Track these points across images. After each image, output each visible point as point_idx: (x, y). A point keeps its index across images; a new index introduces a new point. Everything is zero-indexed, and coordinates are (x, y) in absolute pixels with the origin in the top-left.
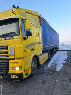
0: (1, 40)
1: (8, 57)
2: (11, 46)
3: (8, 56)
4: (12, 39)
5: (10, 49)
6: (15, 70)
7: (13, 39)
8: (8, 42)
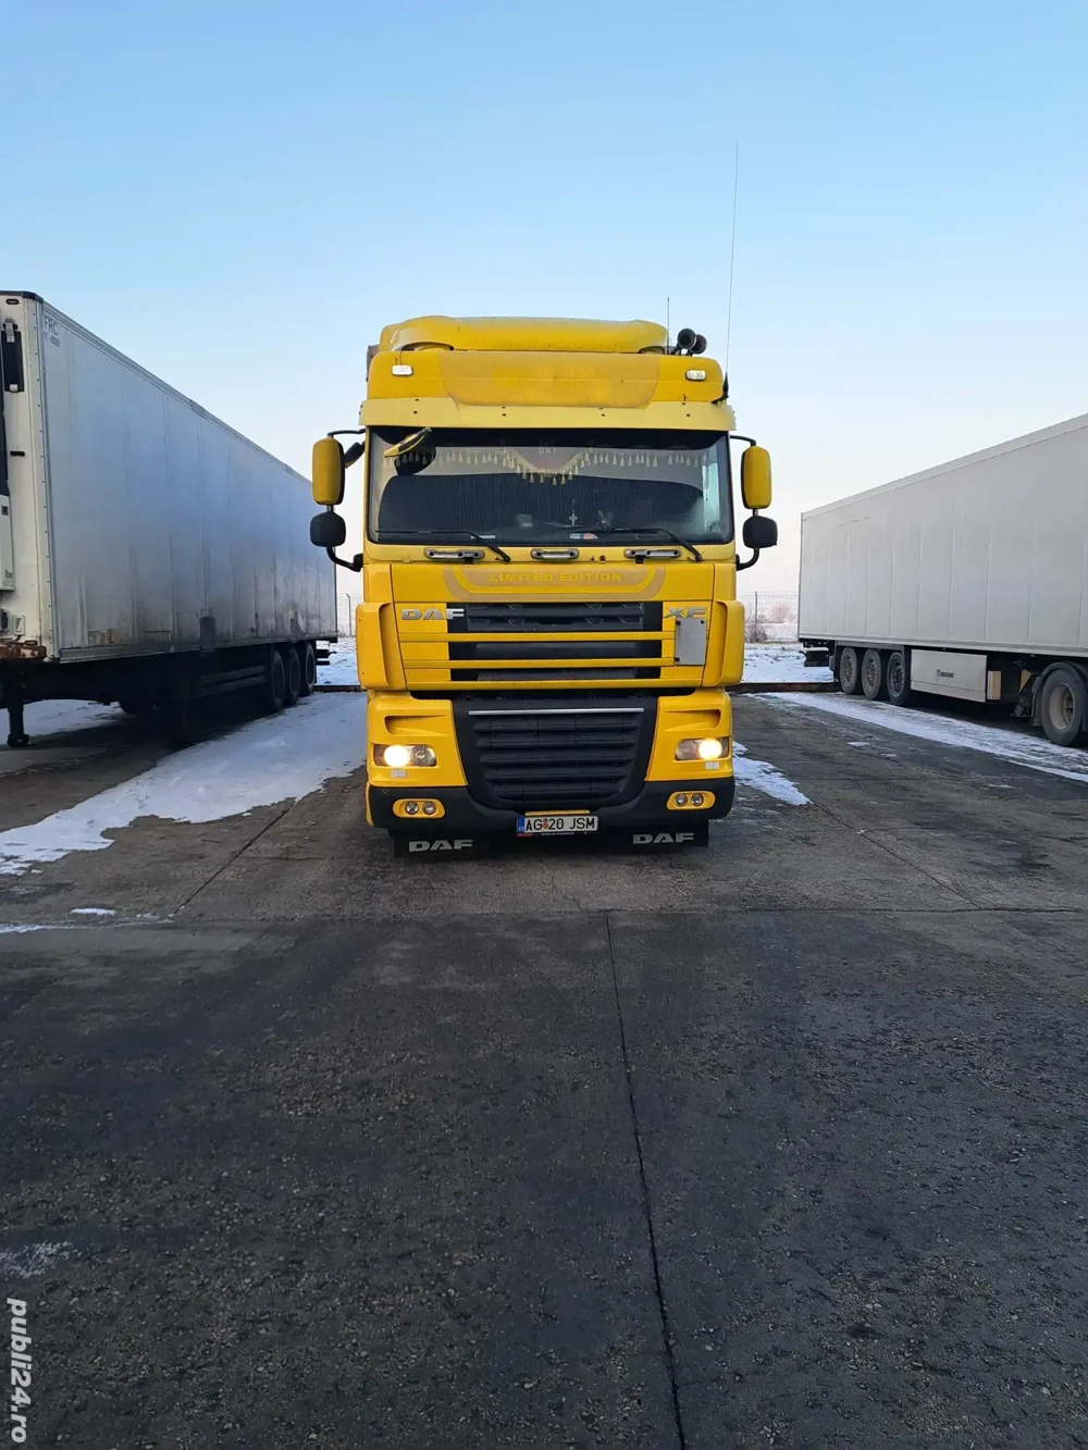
0: (603, 558)
1: (658, 677)
2: (681, 606)
3: (654, 672)
4: (693, 557)
5: (678, 623)
6: (693, 755)
7: (698, 559)
8: (660, 577)
